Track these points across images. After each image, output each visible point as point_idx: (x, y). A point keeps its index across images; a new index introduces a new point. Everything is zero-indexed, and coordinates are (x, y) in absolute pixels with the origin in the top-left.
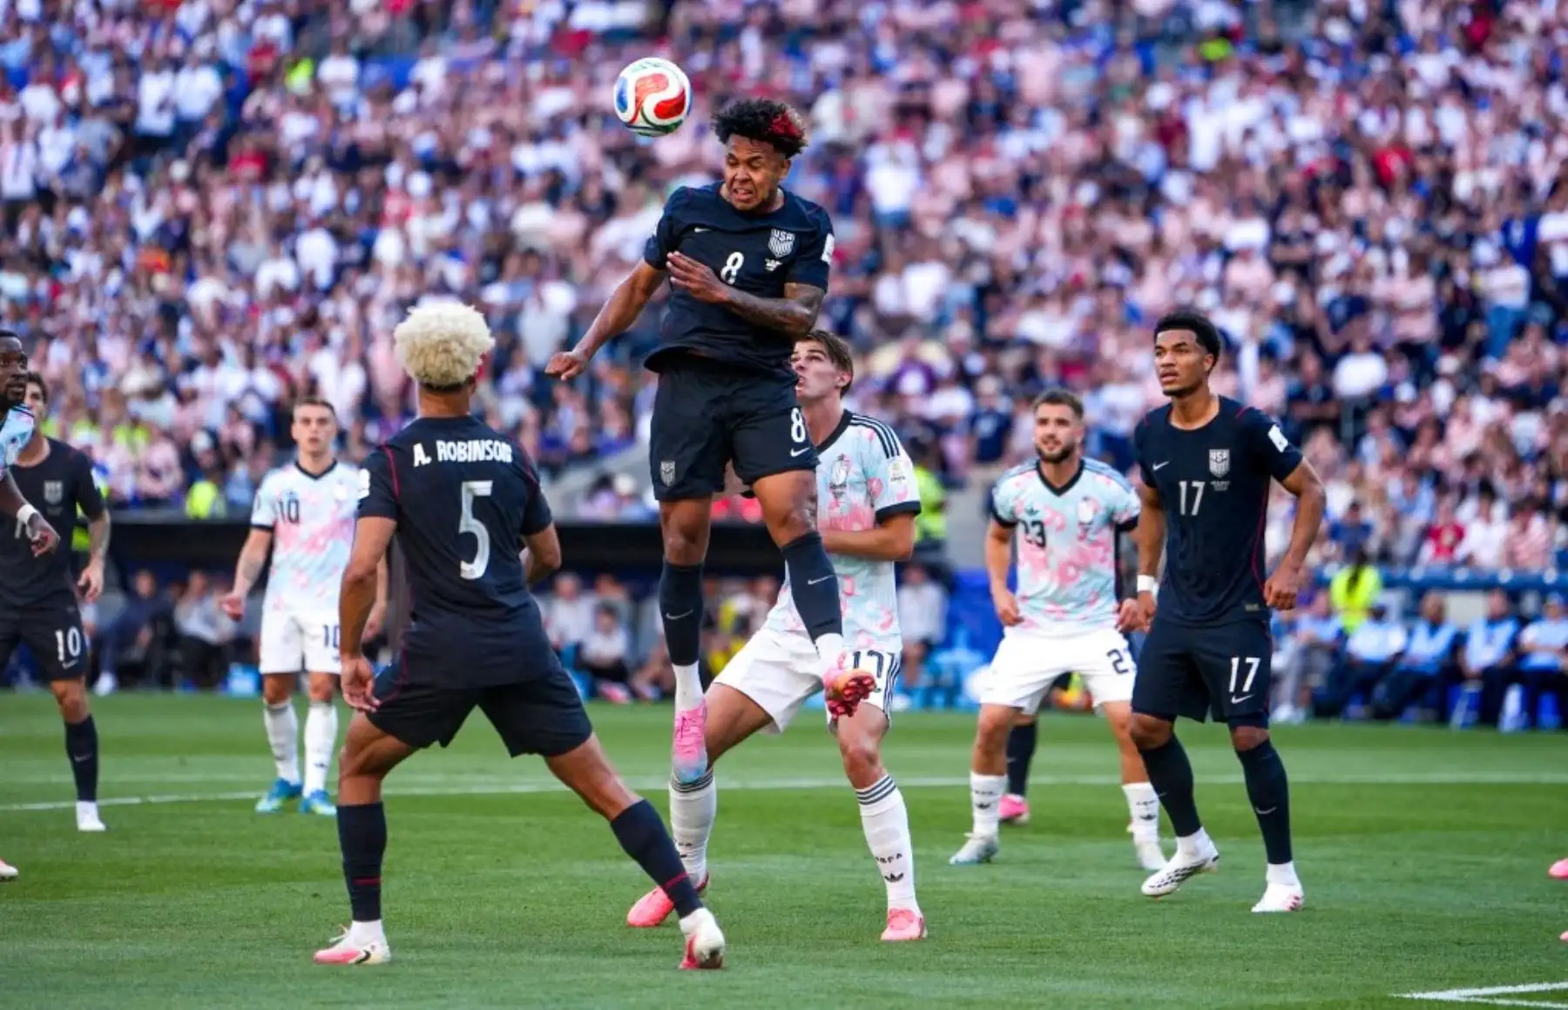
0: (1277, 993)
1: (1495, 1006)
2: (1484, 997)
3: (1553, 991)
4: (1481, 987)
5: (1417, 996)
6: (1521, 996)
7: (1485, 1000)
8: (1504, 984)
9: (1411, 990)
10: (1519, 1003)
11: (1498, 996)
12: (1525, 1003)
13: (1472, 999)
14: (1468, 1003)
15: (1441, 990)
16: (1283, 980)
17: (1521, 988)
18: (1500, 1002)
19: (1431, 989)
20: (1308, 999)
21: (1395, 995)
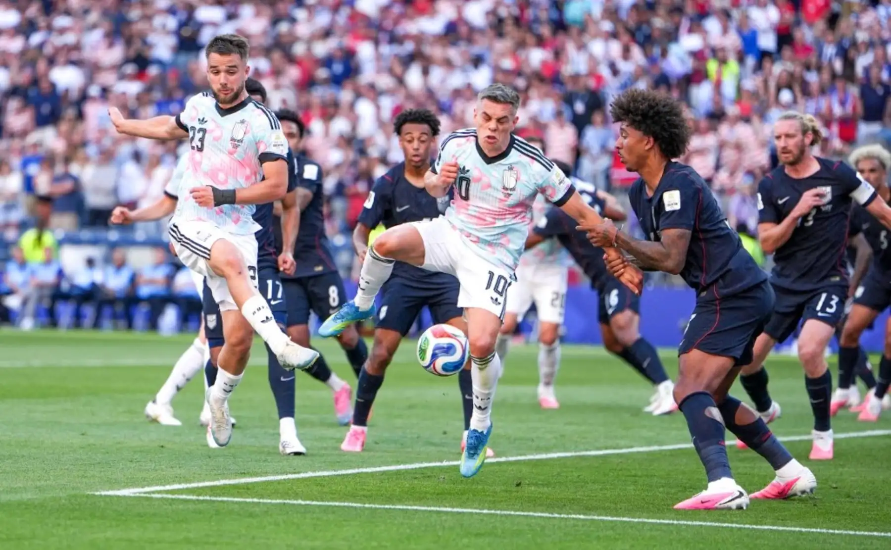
0: (16, 493)
1: (151, 498)
2: (145, 493)
3: (187, 489)
4: (143, 487)
5: (103, 493)
6: (167, 492)
7: (145, 495)
8: (157, 485)
9: (100, 490)
10: (165, 496)
11: (153, 492)
12: (170, 496)
13: (138, 495)
14: (135, 497)
15: (119, 490)
16: (20, 485)
17: (168, 487)
18: (154, 496)
19: (112, 489)
20: (35, 497)
21: (90, 493)
